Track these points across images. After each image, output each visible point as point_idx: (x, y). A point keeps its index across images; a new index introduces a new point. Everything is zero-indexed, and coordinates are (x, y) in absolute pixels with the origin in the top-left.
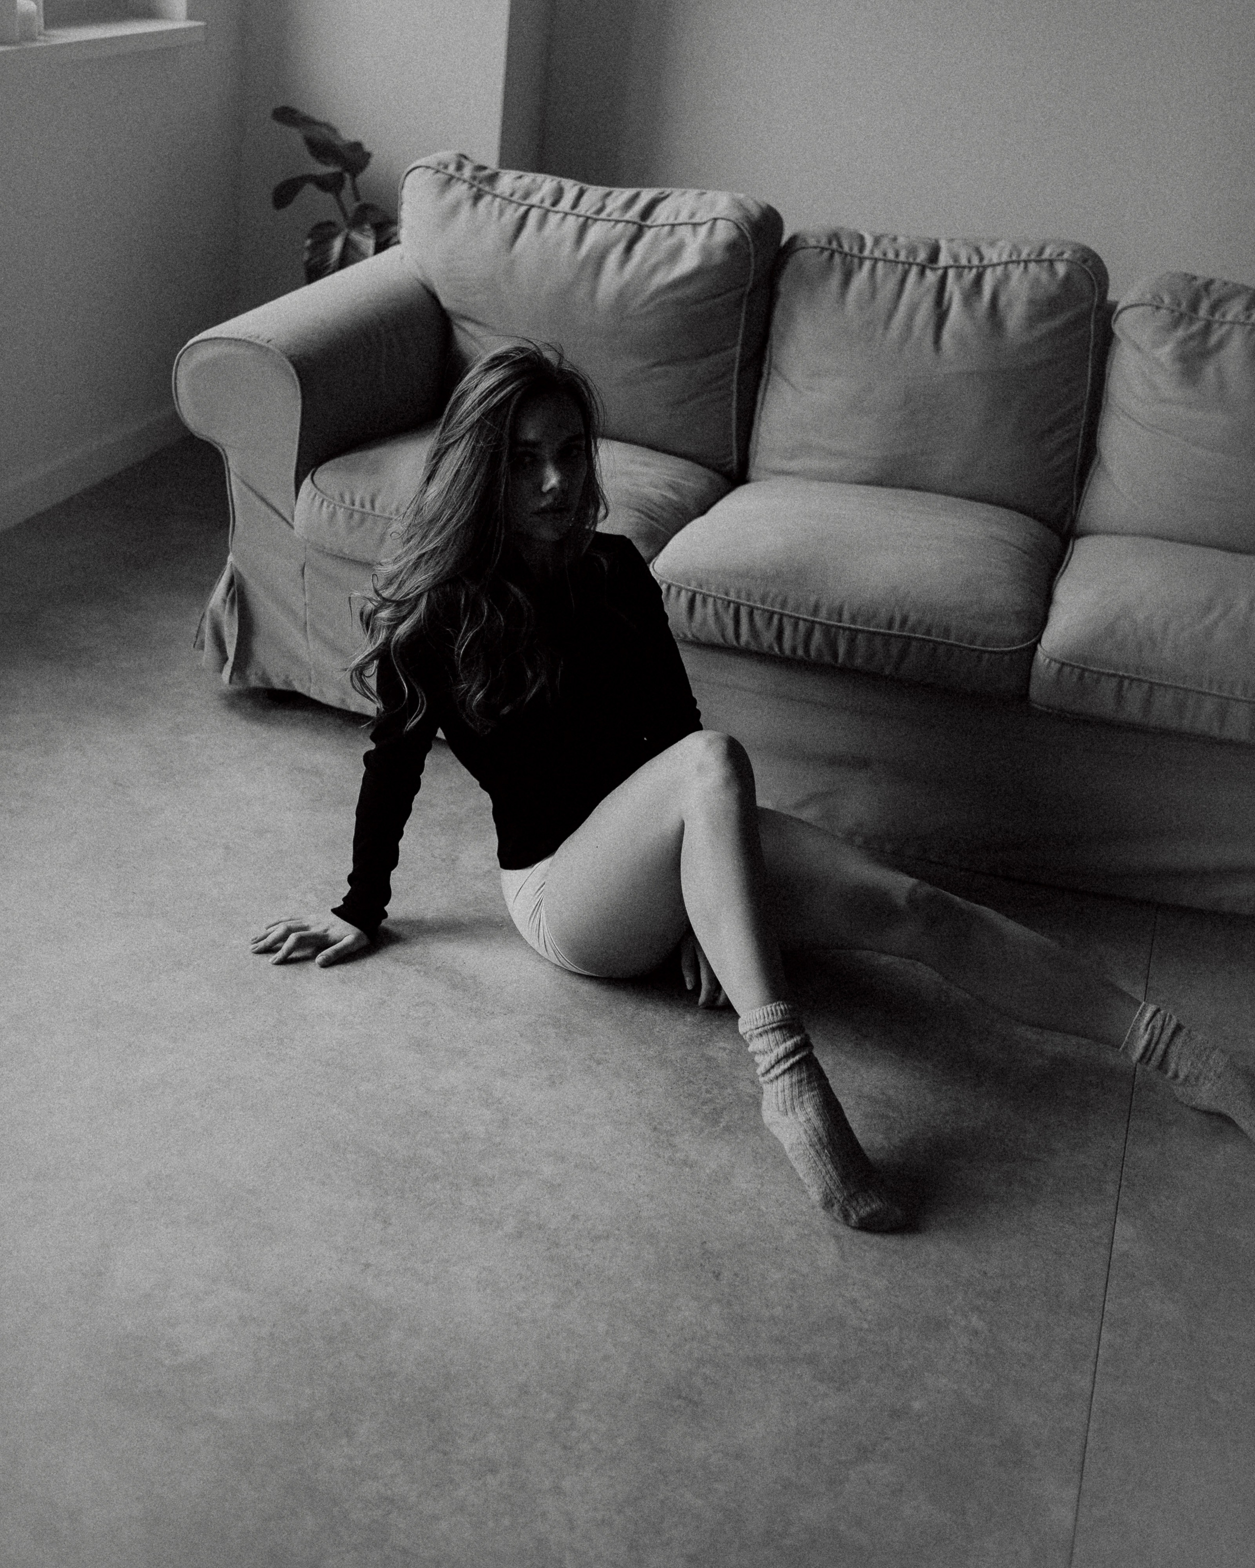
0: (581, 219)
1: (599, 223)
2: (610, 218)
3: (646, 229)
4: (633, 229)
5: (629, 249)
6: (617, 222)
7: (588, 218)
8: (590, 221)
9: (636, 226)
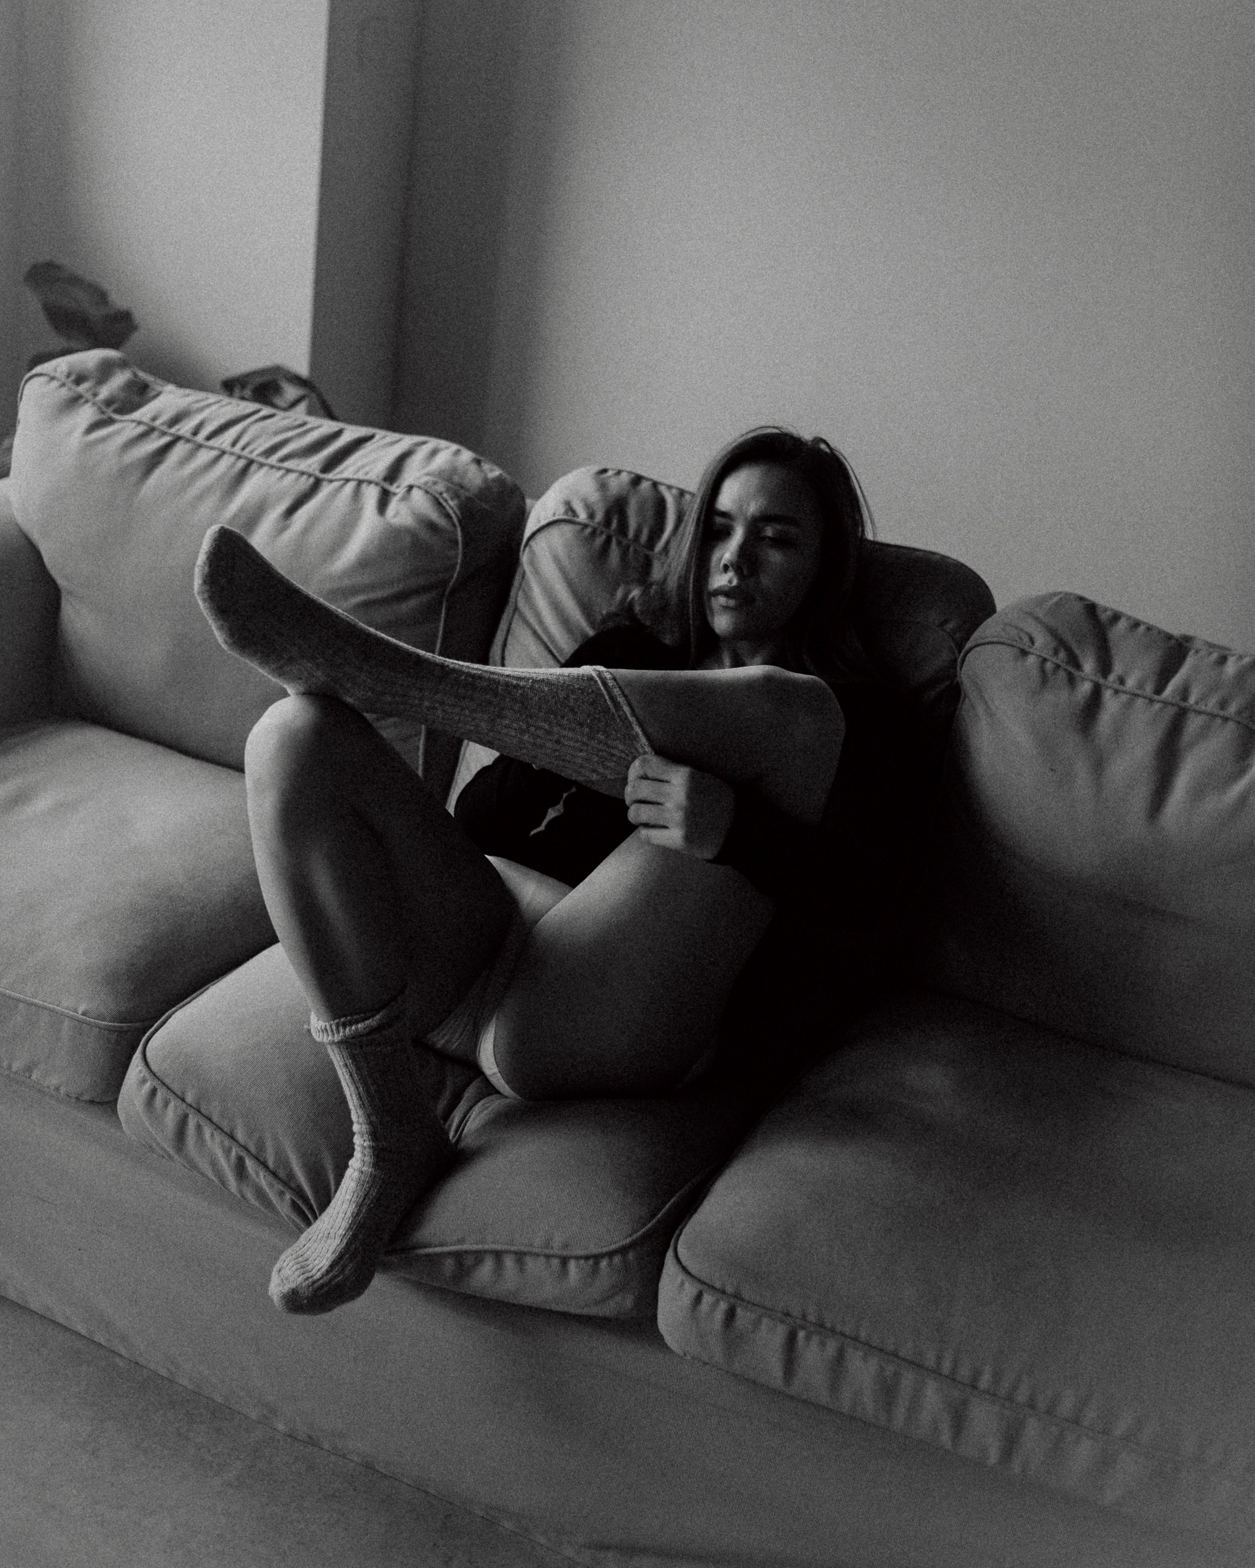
0: (241, 463)
1: (265, 469)
2: (280, 465)
3: (325, 483)
4: (305, 483)
5: (291, 511)
6: (289, 471)
7: (251, 462)
8: (254, 467)
9: (312, 480)
